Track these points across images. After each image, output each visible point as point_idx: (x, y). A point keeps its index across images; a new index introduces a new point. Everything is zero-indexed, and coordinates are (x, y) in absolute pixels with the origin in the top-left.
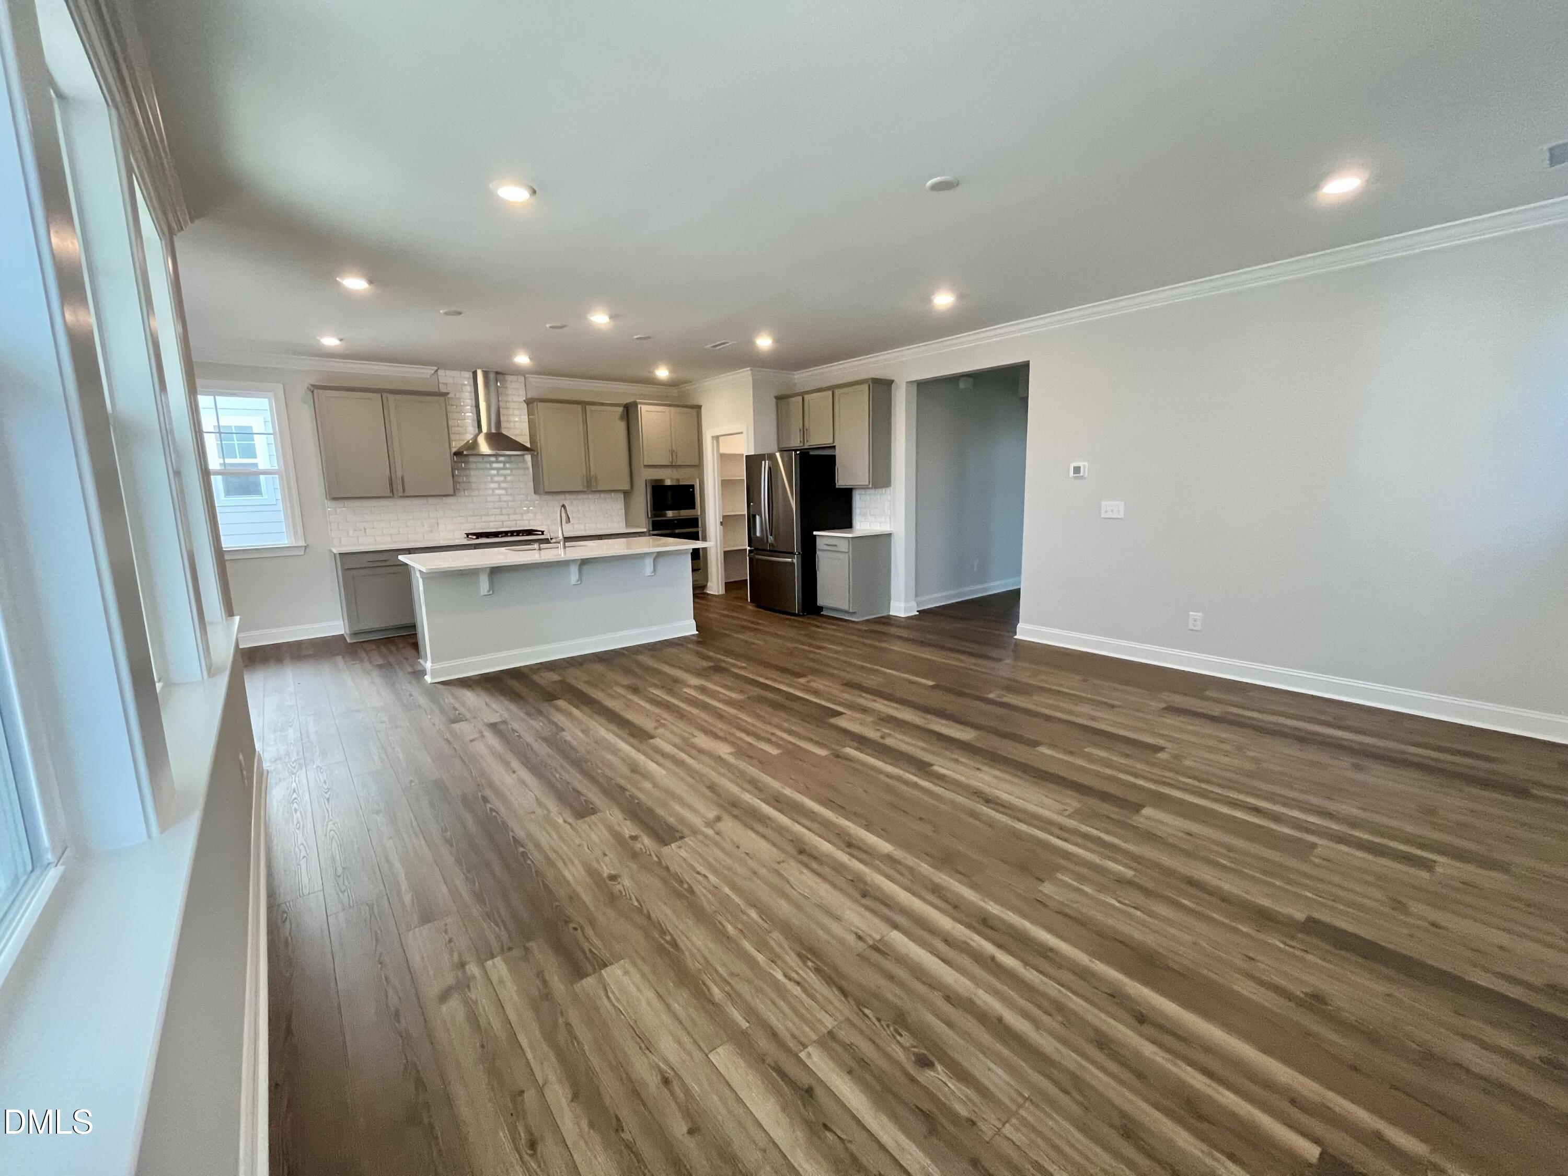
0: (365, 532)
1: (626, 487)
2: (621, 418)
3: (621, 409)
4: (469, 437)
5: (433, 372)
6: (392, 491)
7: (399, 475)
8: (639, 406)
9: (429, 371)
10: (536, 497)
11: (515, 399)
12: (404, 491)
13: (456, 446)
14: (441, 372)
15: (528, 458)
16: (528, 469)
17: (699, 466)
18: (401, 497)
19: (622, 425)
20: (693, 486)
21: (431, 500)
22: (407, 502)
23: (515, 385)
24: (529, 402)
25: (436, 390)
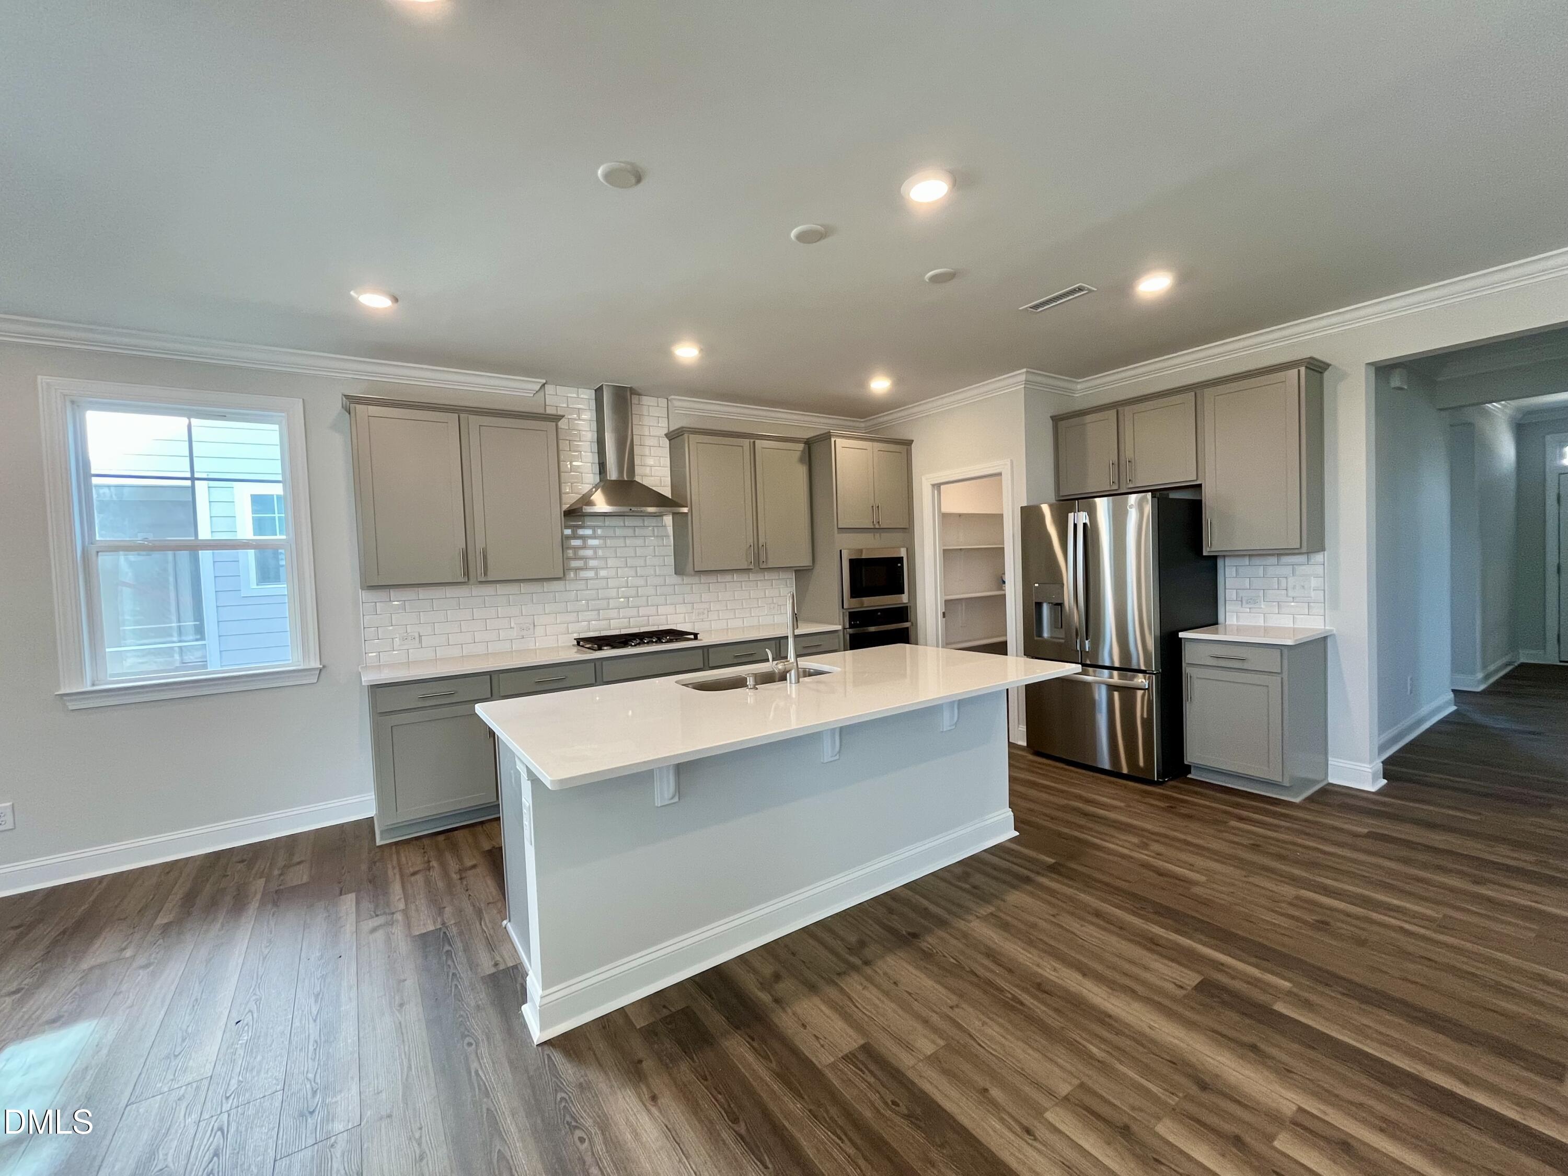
0: (420, 641)
1: (805, 562)
2: (801, 460)
3: (801, 446)
4: (586, 488)
5: (537, 387)
6: (467, 573)
7: (480, 545)
8: (833, 440)
9: (530, 386)
10: (676, 579)
11: (654, 431)
12: (485, 574)
13: (570, 499)
14: (550, 389)
15: (668, 520)
16: (668, 536)
17: (907, 530)
18: (481, 582)
19: (801, 471)
20: (900, 560)
21: (524, 587)
22: (488, 590)
23: (655, 412)
24: (675, 437)
25: (542, 411)
